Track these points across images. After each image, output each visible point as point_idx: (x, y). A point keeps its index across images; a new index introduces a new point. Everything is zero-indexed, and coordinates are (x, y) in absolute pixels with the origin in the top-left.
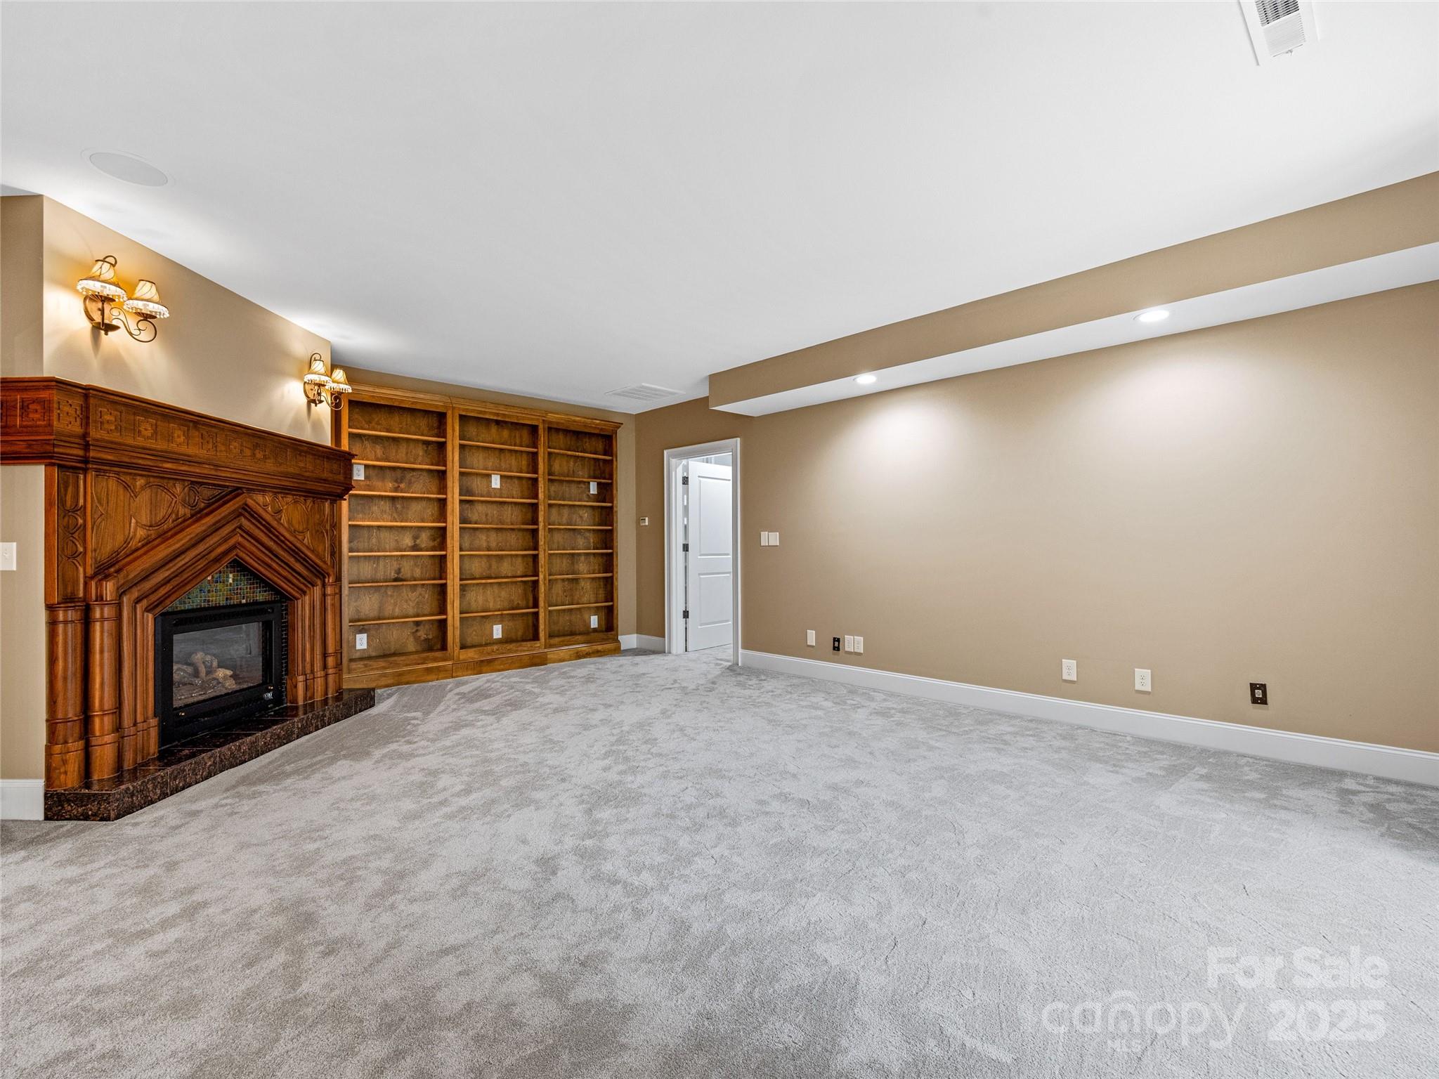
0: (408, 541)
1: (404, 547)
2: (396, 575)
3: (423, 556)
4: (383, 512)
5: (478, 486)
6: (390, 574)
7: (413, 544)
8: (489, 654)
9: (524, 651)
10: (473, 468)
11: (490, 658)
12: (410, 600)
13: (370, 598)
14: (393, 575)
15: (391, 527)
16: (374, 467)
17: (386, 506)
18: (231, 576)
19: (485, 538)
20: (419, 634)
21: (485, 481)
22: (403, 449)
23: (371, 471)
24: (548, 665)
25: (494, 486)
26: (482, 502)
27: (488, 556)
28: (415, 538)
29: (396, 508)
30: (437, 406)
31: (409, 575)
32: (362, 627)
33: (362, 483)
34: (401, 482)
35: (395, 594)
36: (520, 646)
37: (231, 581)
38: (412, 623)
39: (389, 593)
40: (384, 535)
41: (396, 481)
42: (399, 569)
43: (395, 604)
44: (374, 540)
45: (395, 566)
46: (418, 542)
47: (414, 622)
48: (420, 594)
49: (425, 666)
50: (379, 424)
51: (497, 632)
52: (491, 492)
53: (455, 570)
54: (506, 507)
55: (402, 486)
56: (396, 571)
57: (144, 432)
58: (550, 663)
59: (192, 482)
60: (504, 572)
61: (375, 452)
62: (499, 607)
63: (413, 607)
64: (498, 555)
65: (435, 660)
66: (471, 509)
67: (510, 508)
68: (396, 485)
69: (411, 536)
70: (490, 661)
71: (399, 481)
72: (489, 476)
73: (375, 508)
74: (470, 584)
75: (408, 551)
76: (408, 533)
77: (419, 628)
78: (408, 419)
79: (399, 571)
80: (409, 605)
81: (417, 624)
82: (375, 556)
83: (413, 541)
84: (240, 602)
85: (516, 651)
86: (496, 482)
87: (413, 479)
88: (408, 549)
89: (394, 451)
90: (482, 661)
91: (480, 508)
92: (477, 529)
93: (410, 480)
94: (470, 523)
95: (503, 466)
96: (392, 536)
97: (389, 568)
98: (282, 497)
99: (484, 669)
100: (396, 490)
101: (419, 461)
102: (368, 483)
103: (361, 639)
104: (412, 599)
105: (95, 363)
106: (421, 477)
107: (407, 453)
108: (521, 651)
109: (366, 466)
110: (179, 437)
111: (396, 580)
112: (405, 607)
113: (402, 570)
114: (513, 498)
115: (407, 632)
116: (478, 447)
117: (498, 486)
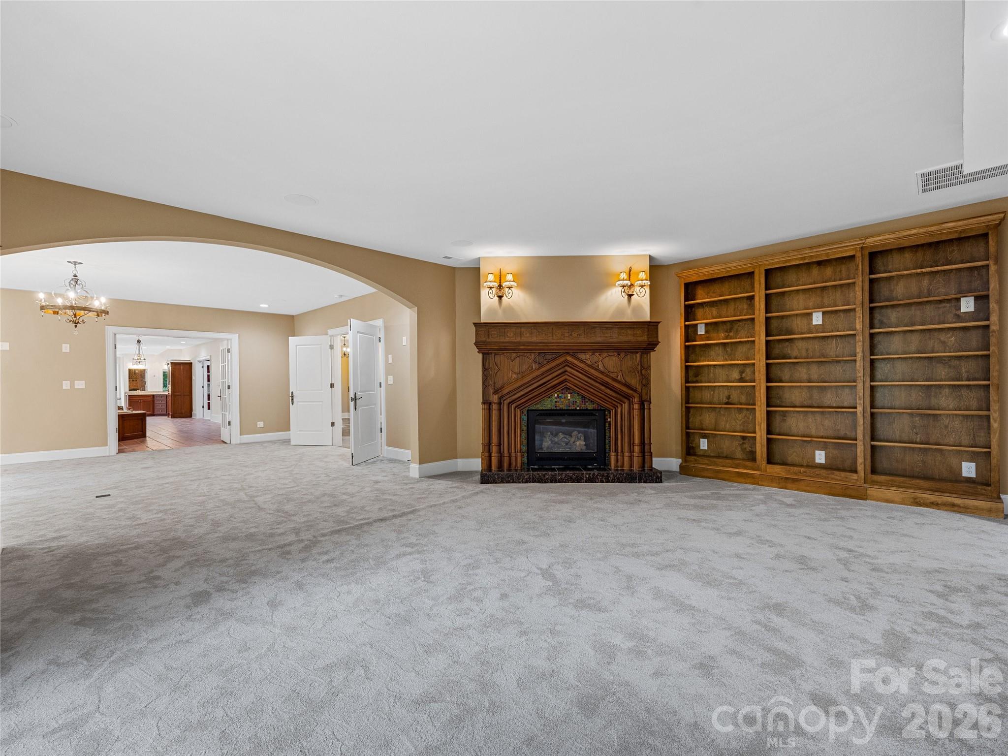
0: (735, 375)
1: (733, 380)
2: (727, 400)
3: (747, 386)
4: (718, 355)
5: (797, 324)
6: (723, 399)
7: (740, 377)
8: (796, 474)
9: (837, 480)
10: (793, 310)
11: (796, 477)
12: (738, 419)
13: (709, 415)
14: (725, 400)
15: (723, 365)
16: (711, 324)
17: (720, 350)
18: (569, 395)
19: (805, 371)
20: (745, 446)
21: (805, 321)
22: (732, 306)
23: (709, 328)
24: (868, 501)
25: (814, 323)
26: (803, 339)
27: (809, 387)
28: (742, 372)
29: (727, 351)
30: (746, 269)
31: (736, 400)
32: (704, 434)
33: (703, 336)
34: (731, 332)
35: (726, 413)
36: (833, 474)
37: (569, 398)
38: (739, 437)
39: (722, 413)
40: (719, 371)
41: (727, 332)
42: (729, 396)
43: (727, 421)
44: (712, 375)
45: (726, 393)
46: (744, 375)
47: (741, 436)
48: (745, 416)
49: (737, 470)
50: (715, 293)
51: (820, 457)
52: (812, 329)
53: (762, 398)
54: (829, 341)
55: (731, 334)
56: (726, 397)
57: (509, 335)
58: (871, 500)
59: (539, 353)
60: (827, 403)
61: (712, 313)
62: (822, 434)
63: (740, 425)
64: (820, 387)
65: (746, 467)
66: (791, 346)
67: (834, 342)
68: (727, 334)
69: (738, 371)
70: (794, 481)
71: (729, 331)
72: (810, 314)
73: (712, 353)
74: (790, 411)
75: (736, 382)
76: (736, 369)
77: (745, 441)
78: (735, 283)
79: (729, 397)
80: (737, 423)
81: (744, 438)
82: (712, 386)
83: (739, 375)
84: (576, 408)
85: (826, 478)
86: (817, 319)
87: (740, 328)
88: (735, 381)
89: (725, 310)
90: (787, 478)
91: (800, 344)
92: (797, 363)
93: (737, 329)
94: (790, 359)
95: (826, 302)
96: (724, 372)
97: (722, 395)
98: (600, 355)
99: (789, 485)
100: (727, 338)
101: (744, 313)
102: (708, 336)
103: (704, 443)
104: (739, 419)
105: (500, 312)
106: (746, 325)
107: (735, 309)
108: (832, 479)
109: (706, 324)
110: (526, 334)
111: (727, 403)
112: (733, 424)
113: (731, 396)
114: (838, 331)
115: (736, 443)
116: (798, 291)
117: (820, 322)
